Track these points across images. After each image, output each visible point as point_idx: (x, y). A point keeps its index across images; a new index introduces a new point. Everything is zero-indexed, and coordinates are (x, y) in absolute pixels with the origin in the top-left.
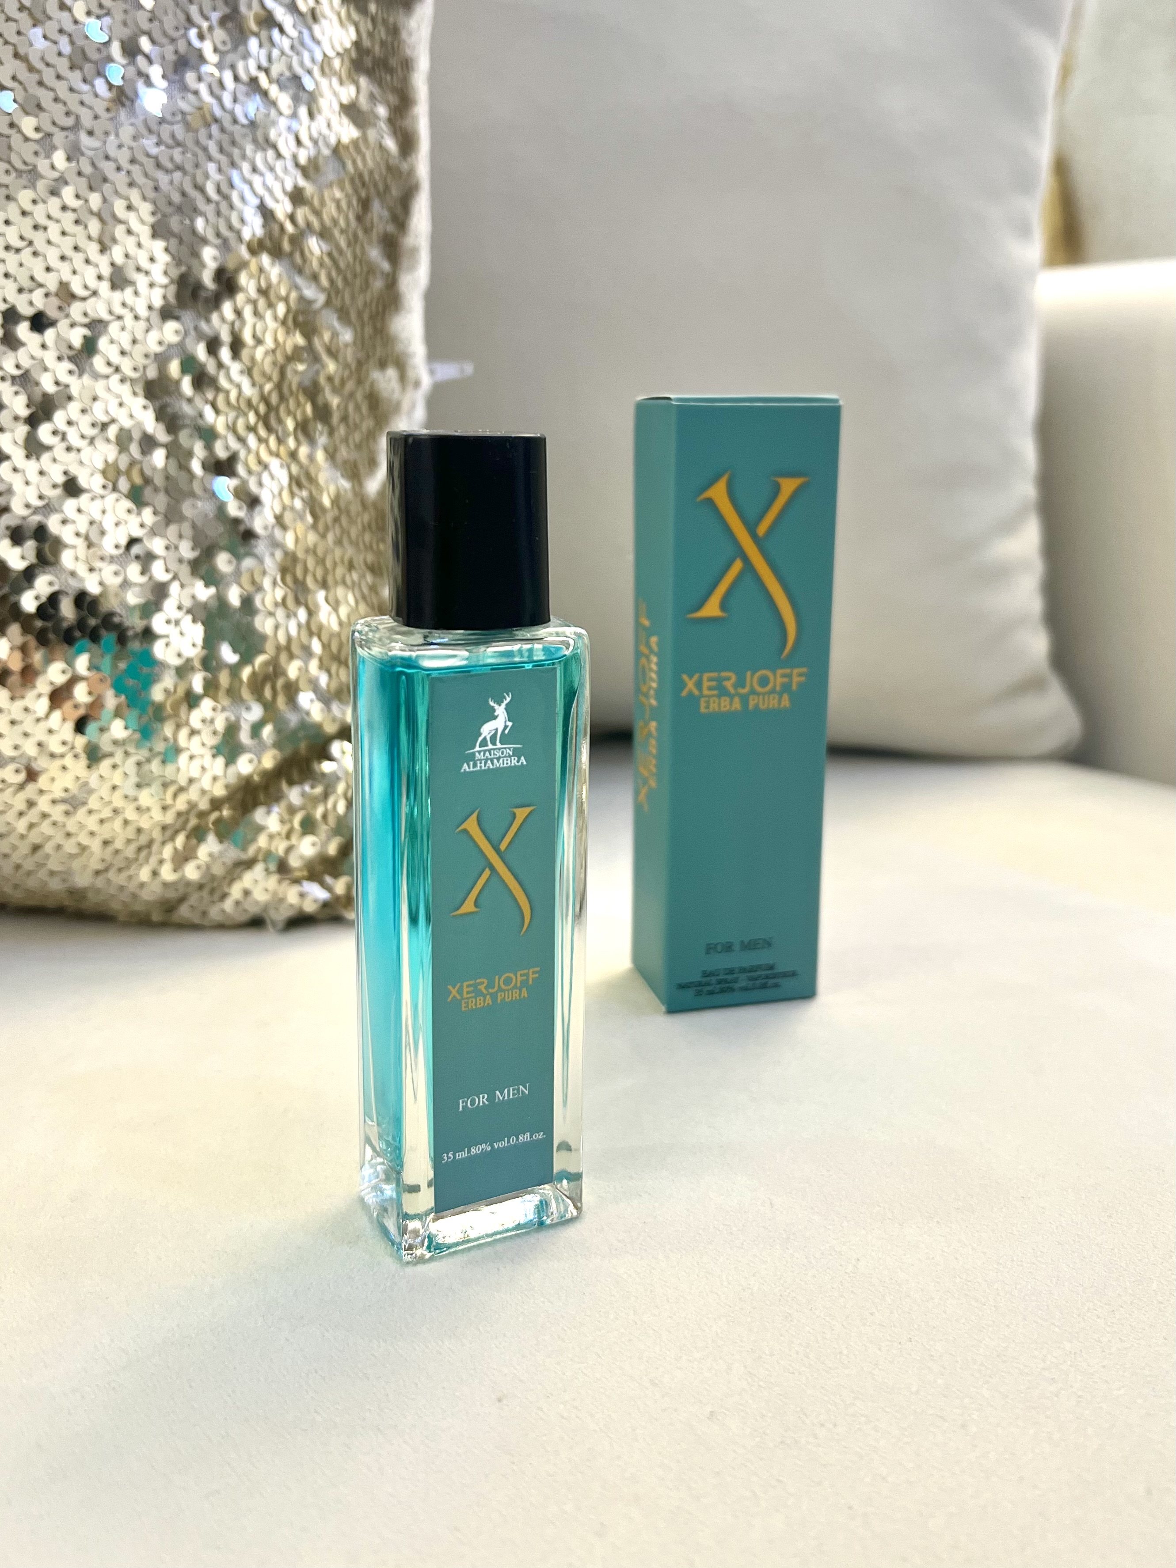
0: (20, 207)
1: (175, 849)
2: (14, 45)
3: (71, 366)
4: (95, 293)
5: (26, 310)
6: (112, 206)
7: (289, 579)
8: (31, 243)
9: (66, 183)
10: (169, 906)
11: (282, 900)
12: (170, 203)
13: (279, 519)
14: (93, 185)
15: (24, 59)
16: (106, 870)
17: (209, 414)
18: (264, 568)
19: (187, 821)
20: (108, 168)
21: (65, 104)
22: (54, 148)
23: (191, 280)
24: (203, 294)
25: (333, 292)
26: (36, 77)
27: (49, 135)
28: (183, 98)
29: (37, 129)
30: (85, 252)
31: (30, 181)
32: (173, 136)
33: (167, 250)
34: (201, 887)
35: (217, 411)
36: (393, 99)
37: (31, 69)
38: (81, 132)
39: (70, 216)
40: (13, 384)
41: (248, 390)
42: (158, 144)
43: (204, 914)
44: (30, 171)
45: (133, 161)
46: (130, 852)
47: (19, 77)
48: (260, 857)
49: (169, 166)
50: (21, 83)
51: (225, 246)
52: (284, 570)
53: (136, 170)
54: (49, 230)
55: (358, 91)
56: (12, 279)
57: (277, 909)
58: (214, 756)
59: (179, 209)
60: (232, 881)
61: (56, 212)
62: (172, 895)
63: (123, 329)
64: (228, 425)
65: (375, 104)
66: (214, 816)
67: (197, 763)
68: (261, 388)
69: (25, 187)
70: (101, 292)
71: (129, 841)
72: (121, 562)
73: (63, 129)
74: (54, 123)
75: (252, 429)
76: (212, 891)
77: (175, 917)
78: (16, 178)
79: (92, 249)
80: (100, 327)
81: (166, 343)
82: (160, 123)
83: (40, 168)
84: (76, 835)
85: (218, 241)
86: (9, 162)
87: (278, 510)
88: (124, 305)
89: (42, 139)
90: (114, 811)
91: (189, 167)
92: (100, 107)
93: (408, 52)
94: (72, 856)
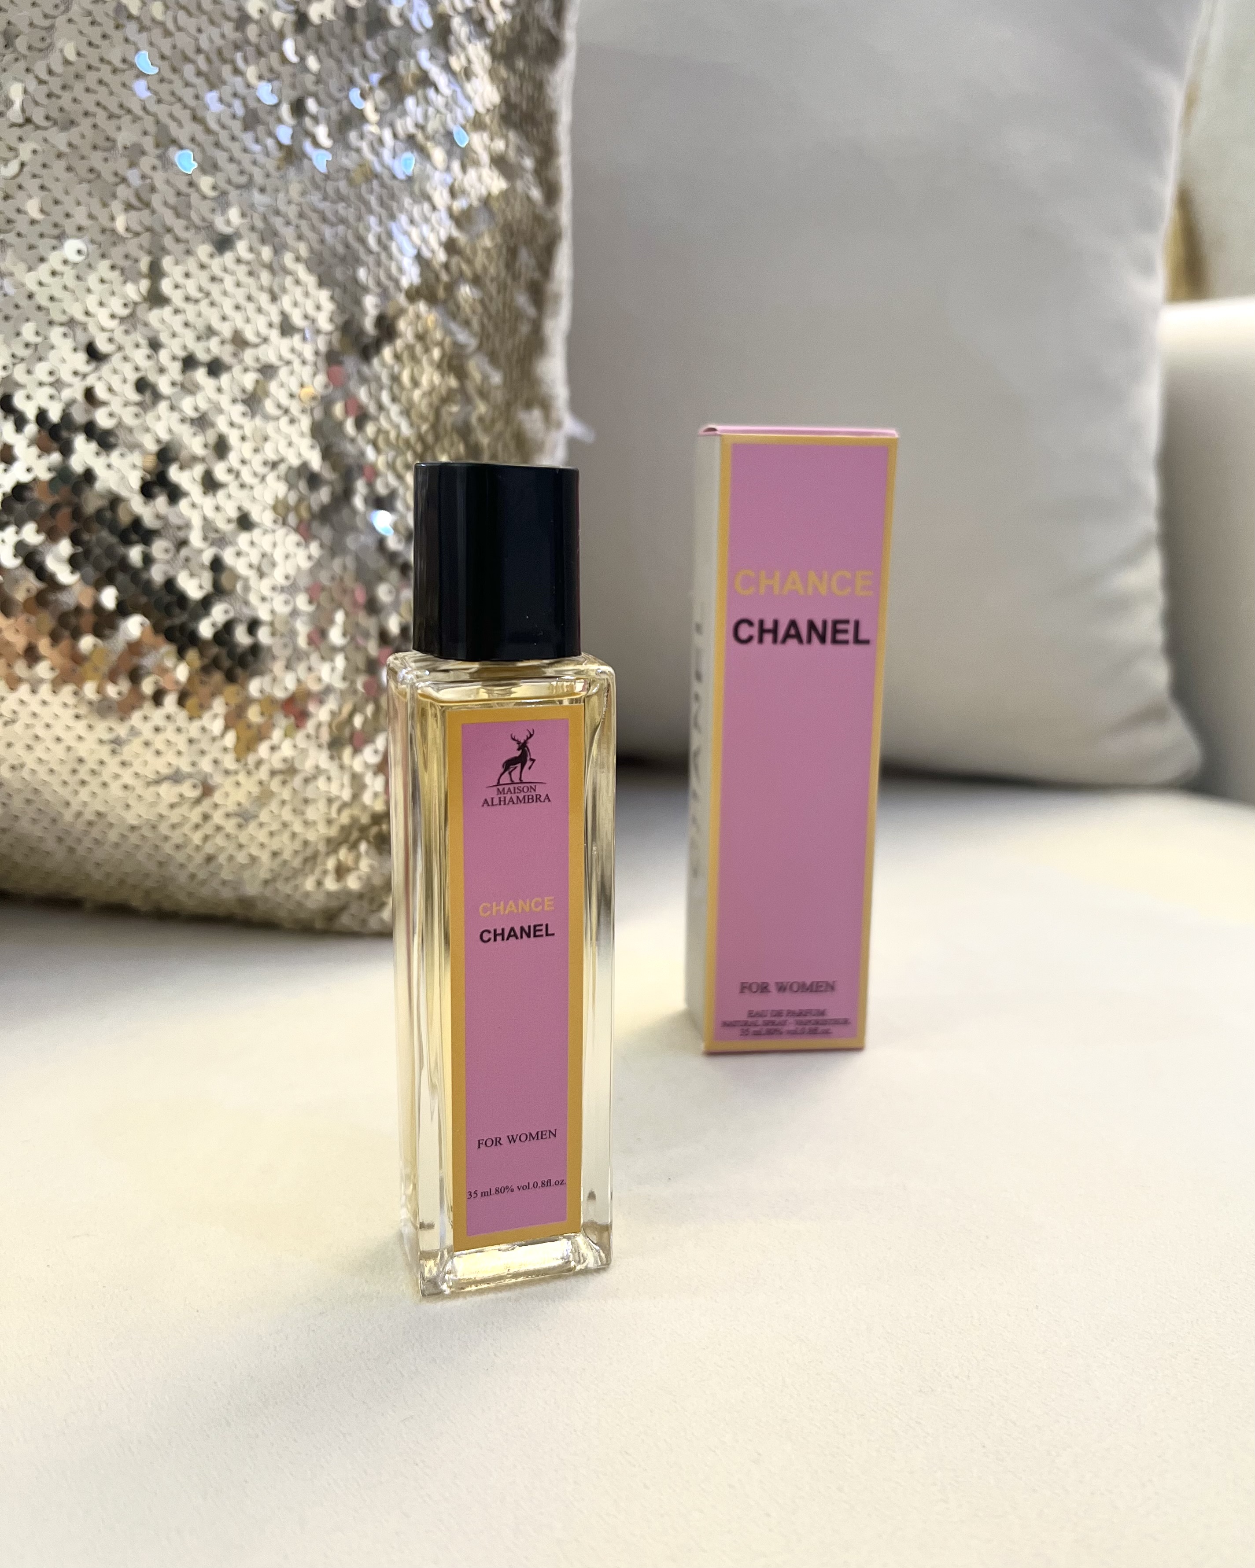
0: (198, 260)
1: (338, 861)
2: (193, 109)
3: (244, 409)
5: (203, 357)
6: (282, 257)
8: (208, 294)
9: (240, 238)
10: (331, 915)
12: (335, 255)
14: (265, 239)
15: (201, 122)
16: (274, 880)
17: (370, 453)
19: (349, 834)
20: (278, 223)
21: (239, 163)
22: (229, 205)
23: (354, 326)
24: (365, 340)
25: (484, 338)
26: (213, 139)
27: (224, 193)
28: (348, 156)
29: (214, 188)
30: (257, 302)
31: (206, 236)
32: (337, 192)
33: (332, 298)
34: (362, 896)
35: (378, 450)
36: (538, 151)
37: (208, 131)
38: (254, 190)
39: (244, 269)
40: (191, 426)
41: (406, 430)
42: (323, 199)
43: (364, 922)
44: (207, 227)
45: (300, 215)
46: (297, 863)
47: (197, 138)
49: (334, 219)
50: (198, 143)
51: (385, 294)
53: (303, 223)
54: (225, 282)
55: (507, 144)
56: (191, 328)
59: (343, 260)
61: (231, 266)
62: (334, 904)
63: (292, 373)
64: (387, 464)
65: (522, 157)
66: (375, 829)
68: (418, 428)
69: (203, 242)
70: (271, 339)
71: (296, 853)
72: (290, 593)
73: (237, 187)
74: (229, 182)
75: (409, 467)
76: (371, 901)
77: (336, 925)
78: (195, 233)
79: (264, 299)
80: (270, 371)
82: (325, 179)
83: (216, 224)
84: (248, 846)
85: (378, 290)
86: (189, 219)
88: (292, 350)
89: (218, 196)
90: (283, 824)
91: (351, 220)
92: (271, 166)
93: (552, 106)
94: (243, 867)
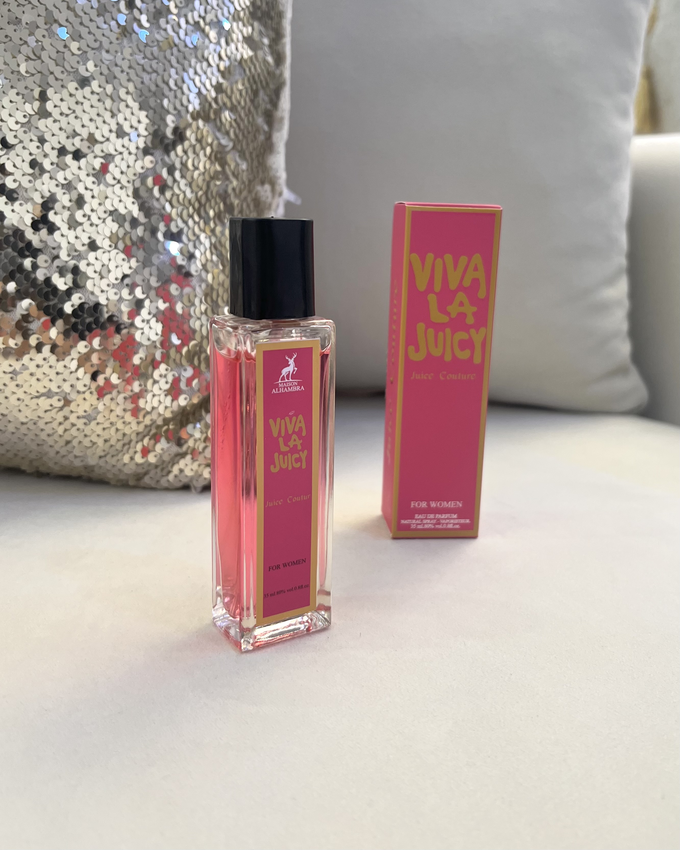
0: (69, 92)
1: (143, 445)
2: (67, 2)
3: (94, 179)
4: (108, 139)
5: (70, 148)
6: (118, 91)
7: (209, 299)
8: (74, 112)
9: (94, 79)
10: (139, 477)
11: (201, 475)
12: (150, 91)
13: (204, 266)
14: (108, 80)
15: (73, 10)
16: (105, 456)
17: (168, 207)
18: (196, 293)
19: (150, 430)
20: (116, 71)
21: (94, 35)
22: (88, 60)
23: (160, 133)
24: (166, 141)
25: (237, 141)
26: (79, 20)
27: (86, 52)
28: (158, 33)
29: (79, 49)
30: (103, 117)
31: (74, 77)
32: (152, 54)
33: (147, 116)
34: (156, 467)
35: (172, 206)
36: (272, 34)
37: (76, 15)
38: (102, 50)
39: (96, 97)
40: (62, 188)
41: (189, 195)
42: (144, 58)
43: (158, 481)
44: (74, 72)
45: (130, 67)
46: (119, 446)
47: (70, 20)
48: (189, 452)
49: (150, 70)
50: (70, 23)
51: (179, 115)
52: (206, 295)
53: (131, 72)
54: (84, 105)
55: (253, 29)
56: (64, 131)
57: (197, 480)
58: (166, 395)
59: (154, 94)
60: (173, 464)
61: (88, 95)
62: (140, 471)
63: (123, 159)
64: (177, 214)
65: (262, 37)
66: (165, 428)
67: (156, 399)
68: (196, 194)
69: (72, 81)
70: (111, 139)
71: (118, 440)
72: (118, 288)
73: (93, 49)
74: (88, 46)
75: (191, 216)
76: (162, 469)
77: (142, 483)
78: (67, 76)
79: (107, 115)
80: (110, 158)
81: (146, 167)
82: (145, 46)
83: (80, 70)
84: (90, 436)
85: (175, 112)
86: (64, 67)
87: (204, 261)
88: (123, 146)
89: (81, 54)
90: (111, 424)
91: (160, 71)
92: (113, 37)
93: (281, 8)
94: (87, 448)
